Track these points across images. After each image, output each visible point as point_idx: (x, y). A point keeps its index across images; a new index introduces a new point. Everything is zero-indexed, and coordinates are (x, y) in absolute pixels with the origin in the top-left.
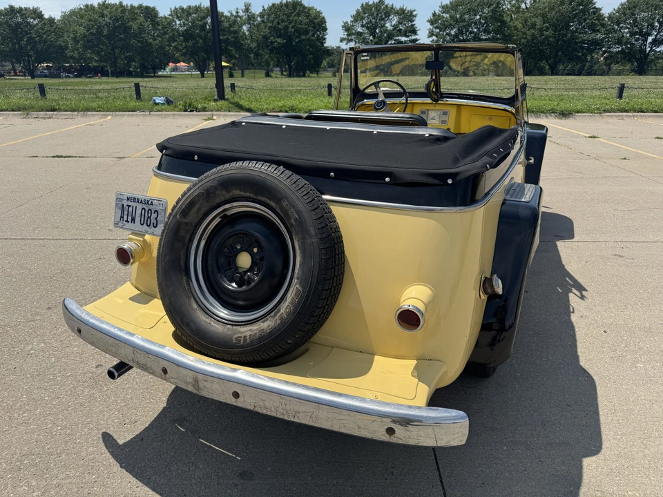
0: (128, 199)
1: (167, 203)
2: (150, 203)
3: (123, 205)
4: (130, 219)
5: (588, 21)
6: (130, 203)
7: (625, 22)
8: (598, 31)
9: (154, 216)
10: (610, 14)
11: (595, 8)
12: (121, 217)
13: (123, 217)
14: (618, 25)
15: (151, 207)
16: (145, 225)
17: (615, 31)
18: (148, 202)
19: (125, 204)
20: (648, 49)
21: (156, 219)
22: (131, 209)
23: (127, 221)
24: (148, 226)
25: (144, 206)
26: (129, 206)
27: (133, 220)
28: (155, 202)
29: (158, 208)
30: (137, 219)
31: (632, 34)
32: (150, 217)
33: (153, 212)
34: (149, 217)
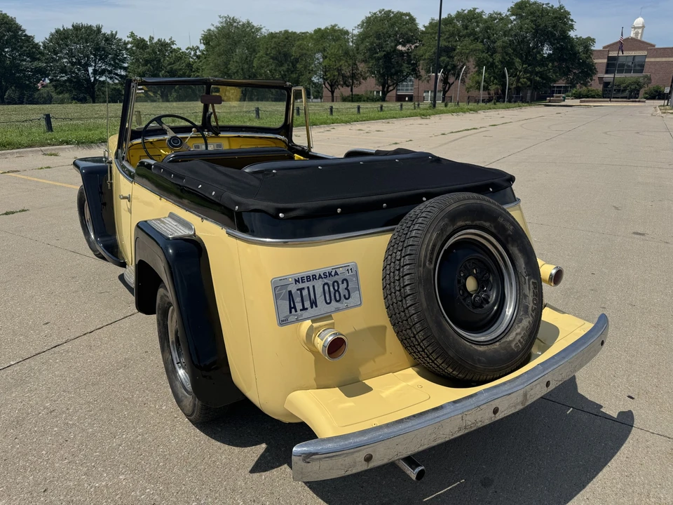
0: (297, 281)
1: (356, 265)
2: (333, 274)
3: (290, 292)
4: (307, 304)
5: (24, 48)
6: (301, 286)
7: (61, 52)
8: (39, 59)
9: (343, 287)
10: (44, 43)
11: (26, 35)
12: (291, 308)
13: (295, 308)
14: (56, 54)
15: (336, 278)
16: (333, 302)
17: (55, 60)
18: (330, 274)
19: (293, 288)
20: (92, 79)
21: (347, 289)
22: (305, 292)
23: (304, 309)
24: (337, 301)
25: (326, 281)
26: (301, 290)
27: (314, 303)
28: (339, 271)
29: (347, 275)
30: (320, 300)
31: (73, 64)
32: (338, 291)
33: (340, 283)
34: (335, 291)
